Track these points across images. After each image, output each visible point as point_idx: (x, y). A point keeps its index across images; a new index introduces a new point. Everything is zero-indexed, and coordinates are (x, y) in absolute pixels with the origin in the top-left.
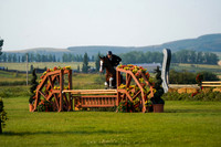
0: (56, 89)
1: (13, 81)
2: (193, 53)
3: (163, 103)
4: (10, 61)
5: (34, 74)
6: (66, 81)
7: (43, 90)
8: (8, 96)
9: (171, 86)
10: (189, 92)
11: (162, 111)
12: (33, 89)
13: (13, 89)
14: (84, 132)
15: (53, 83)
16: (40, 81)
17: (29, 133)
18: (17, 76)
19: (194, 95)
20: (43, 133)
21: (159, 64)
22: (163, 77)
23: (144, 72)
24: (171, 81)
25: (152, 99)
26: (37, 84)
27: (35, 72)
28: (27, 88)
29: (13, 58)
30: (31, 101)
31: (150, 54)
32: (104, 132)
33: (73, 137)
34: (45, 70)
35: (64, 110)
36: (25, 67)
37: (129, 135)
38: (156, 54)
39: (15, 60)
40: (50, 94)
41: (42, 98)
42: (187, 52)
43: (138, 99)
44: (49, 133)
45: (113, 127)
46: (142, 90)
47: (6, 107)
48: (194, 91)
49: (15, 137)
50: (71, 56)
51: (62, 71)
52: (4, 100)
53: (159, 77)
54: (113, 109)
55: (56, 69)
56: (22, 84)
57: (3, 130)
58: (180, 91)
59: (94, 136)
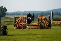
0: (22, 23)
1: (10, 20)
2: (59, 12)
3: (51, 27)
4: (9, 15)
5: (15, 19)
6: (24, 21)
7: (18, 23)
8: (8, 25)
9: (53, 22)
10: (58, 23)
11: (51, 29)
12: (15, 23)
13: (10, 23)
14: (29, 35)
15: (21, 21)
16: (17, 21)
17: (14, 35)
18: (11, 19)
19: (60, 24)
20: (18, 35)
21: (50, 16)
22: (51, 19)
23: (46, 18)
24: (53, 21)
25: (48, 26)
26: (16, 21)
27: (15, 18)
28: (14, 23)
29: (10, 14)
30: (15, 26)
31: (47, 13)
32: (35, 35)
33: (26, 36)
34: (18, 17)
35: (24, 29)
36: (13, 17)
37: (42, 36)
38: (49, 13)
39: (10, 15)
40: (20, 24)
41: (18, 25)
42: (58, 12)
43: (44, 25)
44: (20, 35)
45: (37, 33)
46: (45, 23)
47: (8, 28)
48: (60, 23)
49: (10, 36)
50: (25, 13)
51: (23, 18)
52: (7, 26)
53: (50, 19)
54: (37, 28)
55: (21, 17)
56: (12, 21)
57: (7, 34)
58: (56, 23)
59: (32, 36)
